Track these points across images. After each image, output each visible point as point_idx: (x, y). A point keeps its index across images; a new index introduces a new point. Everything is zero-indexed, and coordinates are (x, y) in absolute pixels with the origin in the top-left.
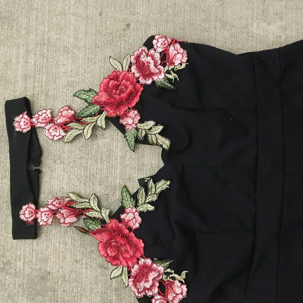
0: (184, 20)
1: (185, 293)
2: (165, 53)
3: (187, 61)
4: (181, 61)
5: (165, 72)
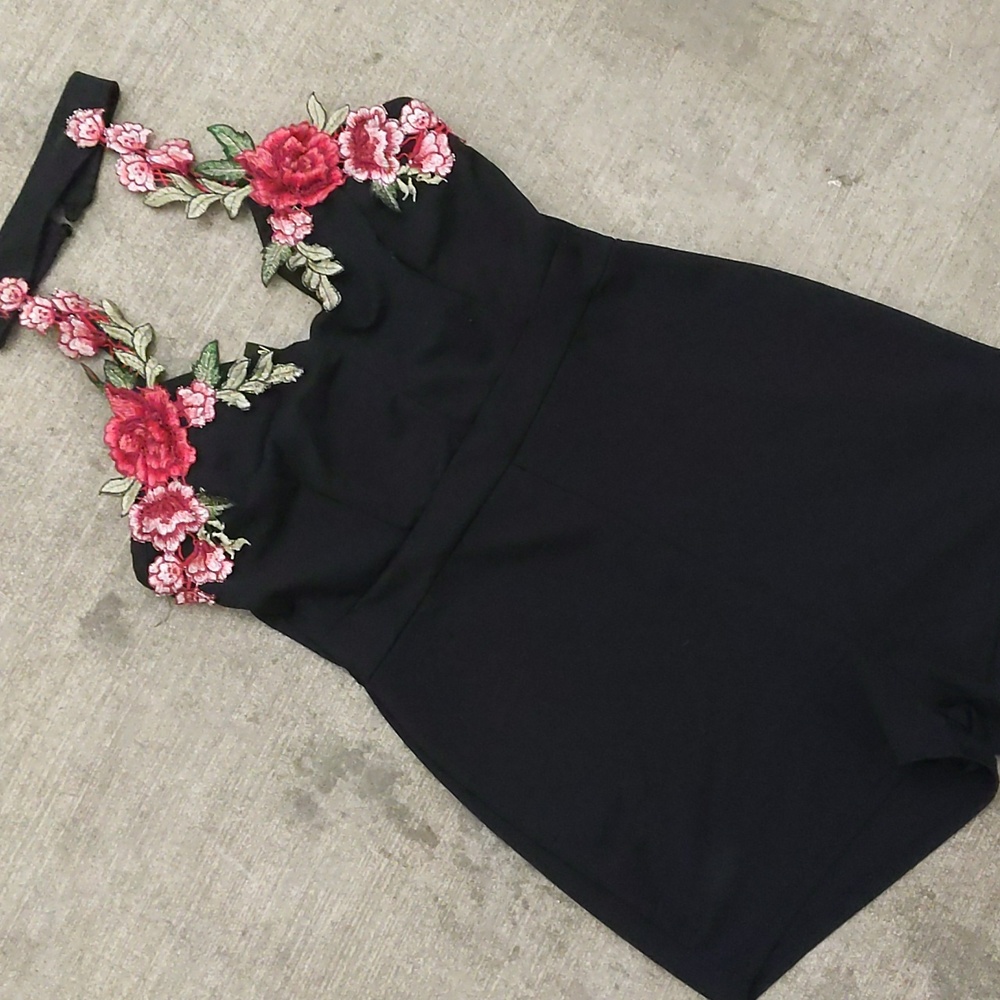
0: (483, 101)
1: (223, 576)
2: (414, 140)
3: (447, 176)
4: (437, 171)
5: (398, 173)
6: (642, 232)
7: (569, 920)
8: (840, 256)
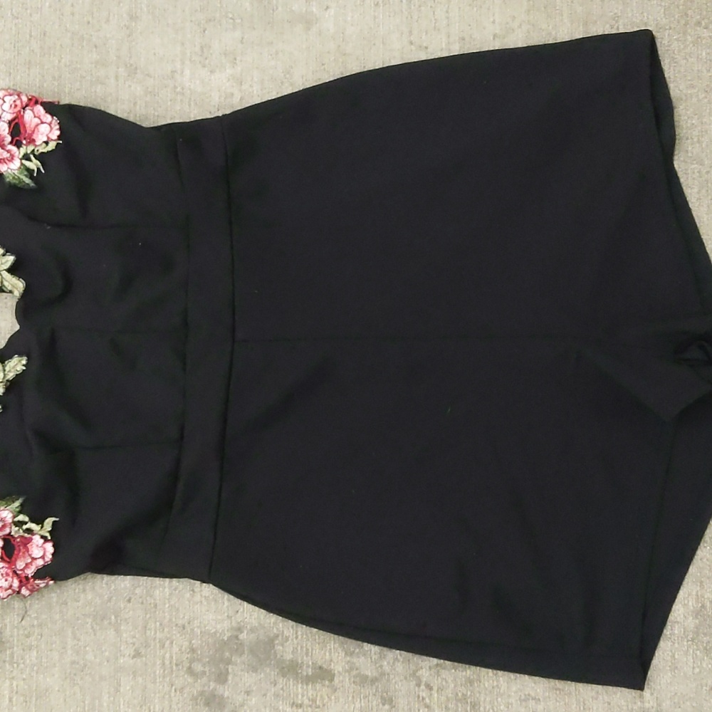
0: (59, 61)
1: (49, 557)
2: (16, 123)
3: (59, 137)
4: (48, 138)
5: (21, 157)
6: (241, 99)
7: (470, 682)
8: (411, 32)
